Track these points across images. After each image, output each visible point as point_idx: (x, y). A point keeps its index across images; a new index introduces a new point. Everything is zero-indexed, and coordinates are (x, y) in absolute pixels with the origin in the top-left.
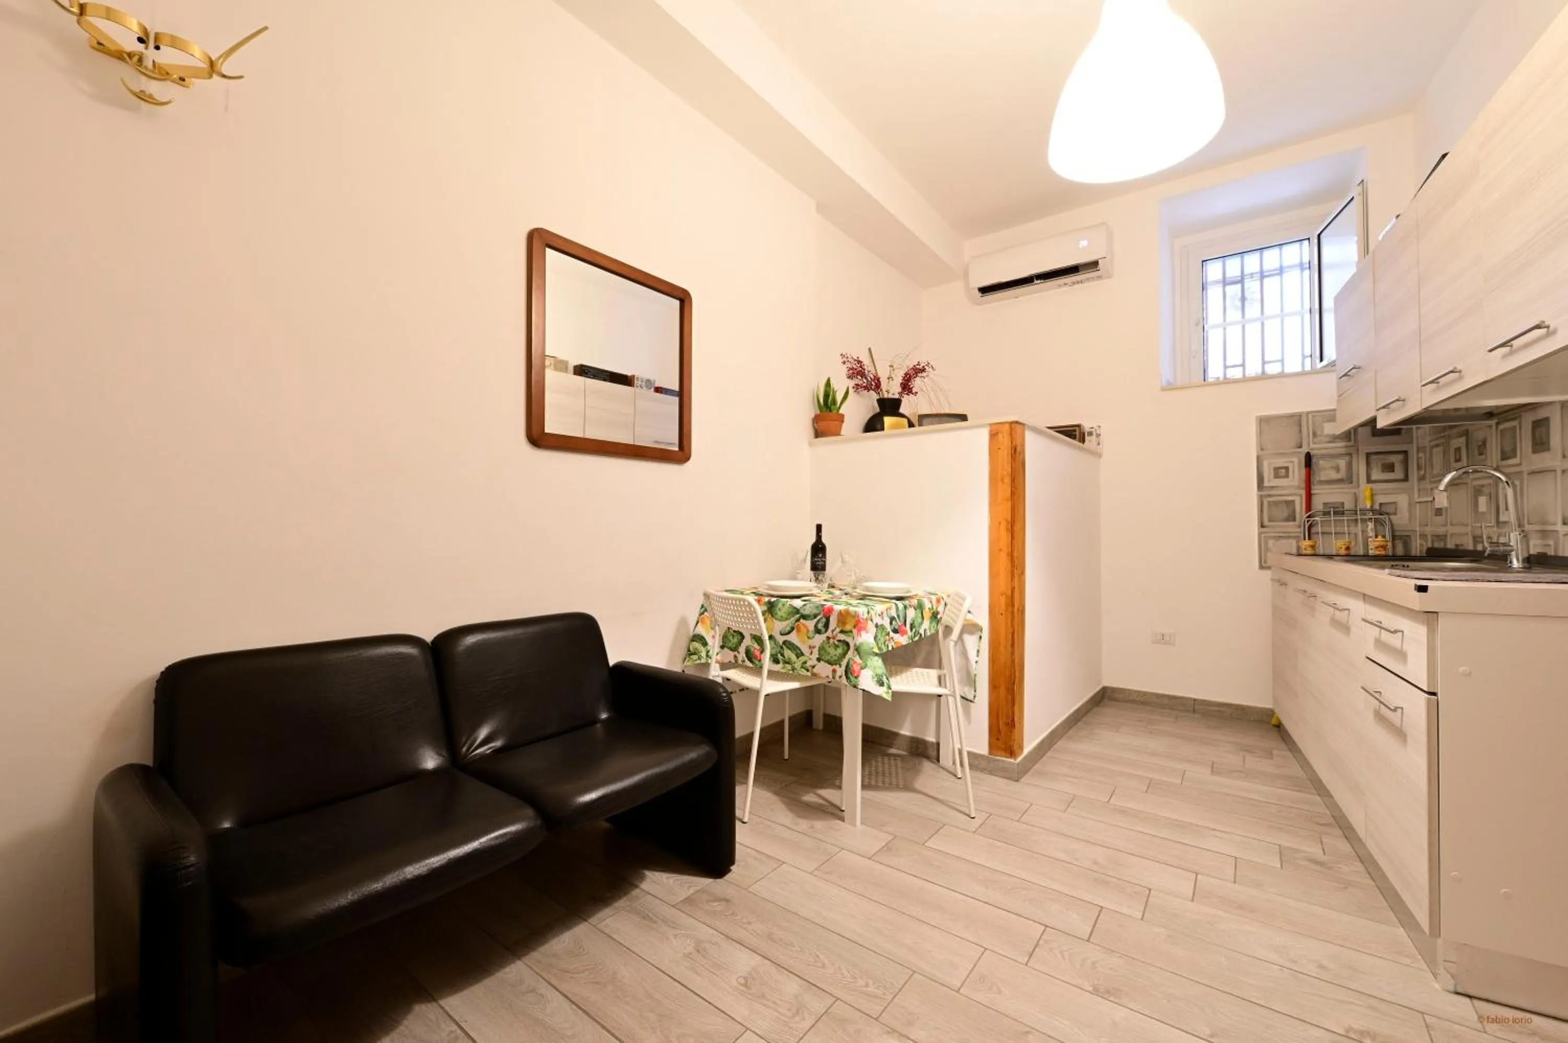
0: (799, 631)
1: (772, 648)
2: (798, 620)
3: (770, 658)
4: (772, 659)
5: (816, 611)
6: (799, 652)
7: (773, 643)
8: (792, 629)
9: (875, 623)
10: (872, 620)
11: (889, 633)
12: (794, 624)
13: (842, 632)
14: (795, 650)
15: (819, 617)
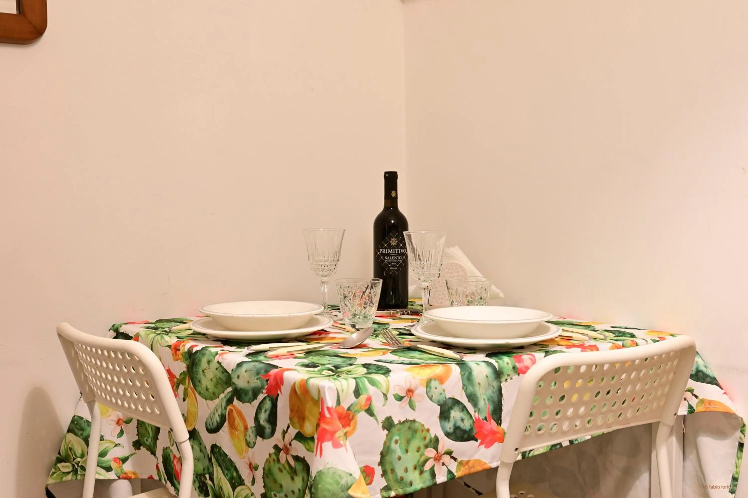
0: (232, 426)
1: (196, 460)
2: (230, 401)
3: (194, 482)
4: (197, 484)
5: (256, 383)
6: (235, 474)
7: (197, 448)
8: (223, 419)
9: (382, 418)
10: (370, 412)
11: (437, 440)
12: (225, 409)
13: (300, 437)
14: (228, 469)
15: (261, 397)
